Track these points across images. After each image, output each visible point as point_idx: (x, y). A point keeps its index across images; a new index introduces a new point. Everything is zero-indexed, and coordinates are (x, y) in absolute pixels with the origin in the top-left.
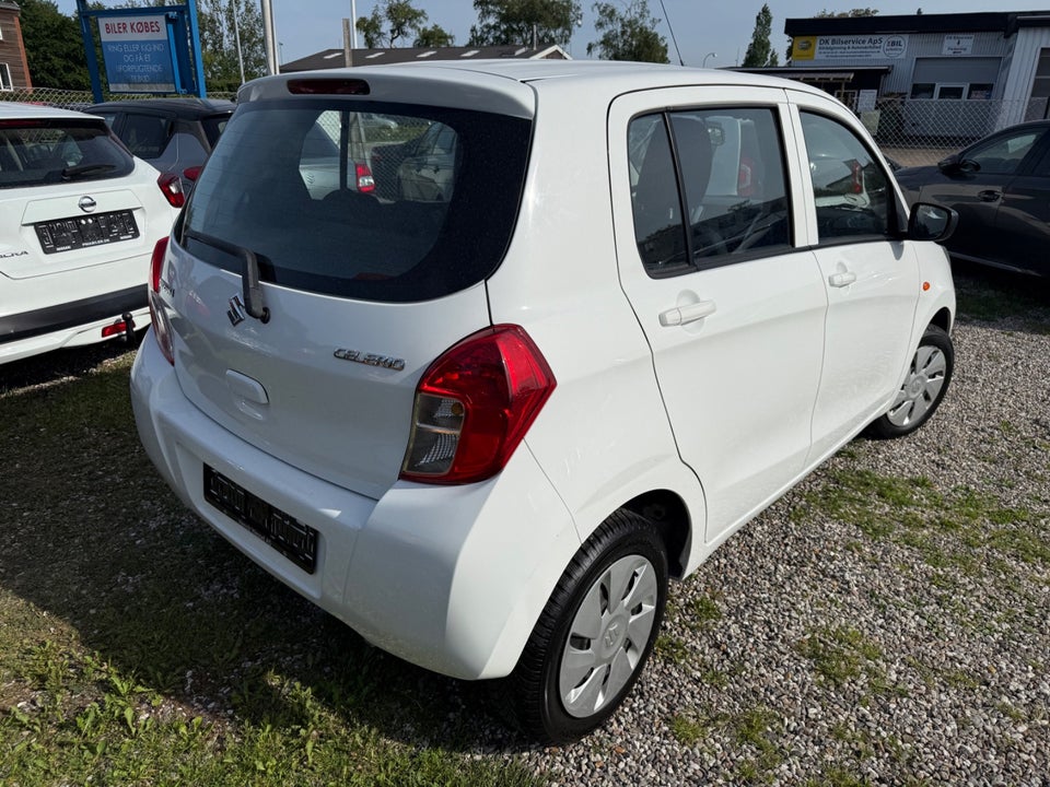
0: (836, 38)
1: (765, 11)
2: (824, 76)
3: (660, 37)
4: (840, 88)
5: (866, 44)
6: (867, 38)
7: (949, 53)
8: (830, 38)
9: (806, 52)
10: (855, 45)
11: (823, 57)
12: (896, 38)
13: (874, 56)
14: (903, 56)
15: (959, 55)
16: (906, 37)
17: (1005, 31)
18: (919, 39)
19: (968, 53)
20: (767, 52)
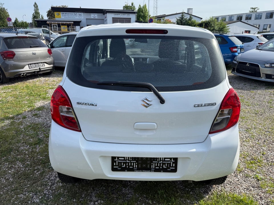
0: (66, 13)
1: (35, 3)
2: (66, 22)
3: (5, 9)
4: (71, 26)
5: (73, 15)
6: (73, 13)
7: (93, 18)
8: (64, 13)
9: (58, 16)
10: (71, 15)
11: (63, 17)
12: (80, 14)
13: (76, 18)
14: (83, 18)
15: (95, 18)
16: (82, 13)
17: (103, 13)
18: (85, 14)
19: (97, 18)
20: (39, 15)
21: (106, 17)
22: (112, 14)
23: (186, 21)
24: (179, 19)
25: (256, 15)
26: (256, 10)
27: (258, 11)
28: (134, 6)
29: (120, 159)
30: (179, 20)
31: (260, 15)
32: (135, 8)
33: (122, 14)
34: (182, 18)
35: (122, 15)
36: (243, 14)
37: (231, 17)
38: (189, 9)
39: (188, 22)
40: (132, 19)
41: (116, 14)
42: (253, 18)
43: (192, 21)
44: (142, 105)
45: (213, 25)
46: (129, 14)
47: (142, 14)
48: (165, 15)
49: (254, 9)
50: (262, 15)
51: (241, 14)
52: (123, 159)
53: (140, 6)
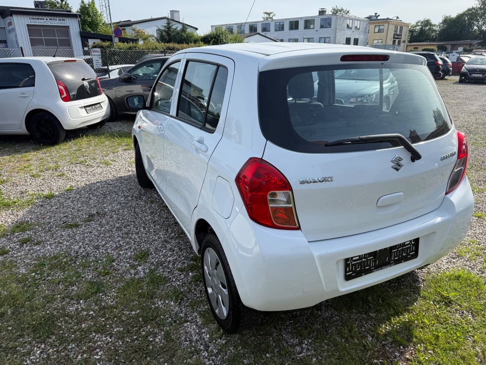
17: (1, 15)
21: (10, 24)
22: (25, 17)
23: (178, 33)
24: (163, 29)
25: (276, 24)
26: (271, 16)
27: (274, 18)
28: (66, 2)
29: (354, 259)
30: (164, 31)
31: (281, 23)
32: (68, 7)
33: (48, 18)
34: (169, 27)
35: (49, 20)
36: (257, 22)
37: (240, 26)
38: (172, 12)
39: (182, 35)
40: (71, 28)
41: (35, 17)
42: (272, 28)
43: (189, 34)
44: (392, 167)
45: (224, 40)
46: (64, 18)
47: (89, 19)
48: (130, 21)
49: (269, 14)
50: (283, 25)
51: (255, 22)
52: (358, 258)
53: (83, 2)
